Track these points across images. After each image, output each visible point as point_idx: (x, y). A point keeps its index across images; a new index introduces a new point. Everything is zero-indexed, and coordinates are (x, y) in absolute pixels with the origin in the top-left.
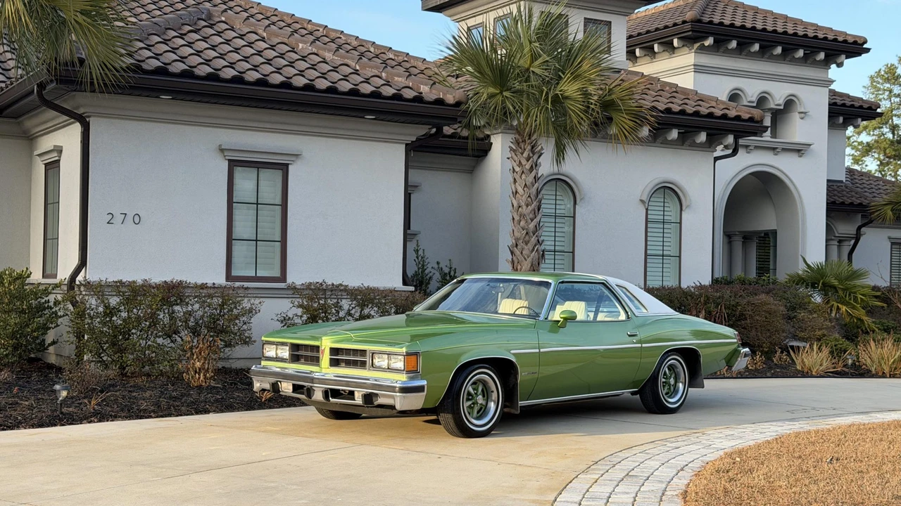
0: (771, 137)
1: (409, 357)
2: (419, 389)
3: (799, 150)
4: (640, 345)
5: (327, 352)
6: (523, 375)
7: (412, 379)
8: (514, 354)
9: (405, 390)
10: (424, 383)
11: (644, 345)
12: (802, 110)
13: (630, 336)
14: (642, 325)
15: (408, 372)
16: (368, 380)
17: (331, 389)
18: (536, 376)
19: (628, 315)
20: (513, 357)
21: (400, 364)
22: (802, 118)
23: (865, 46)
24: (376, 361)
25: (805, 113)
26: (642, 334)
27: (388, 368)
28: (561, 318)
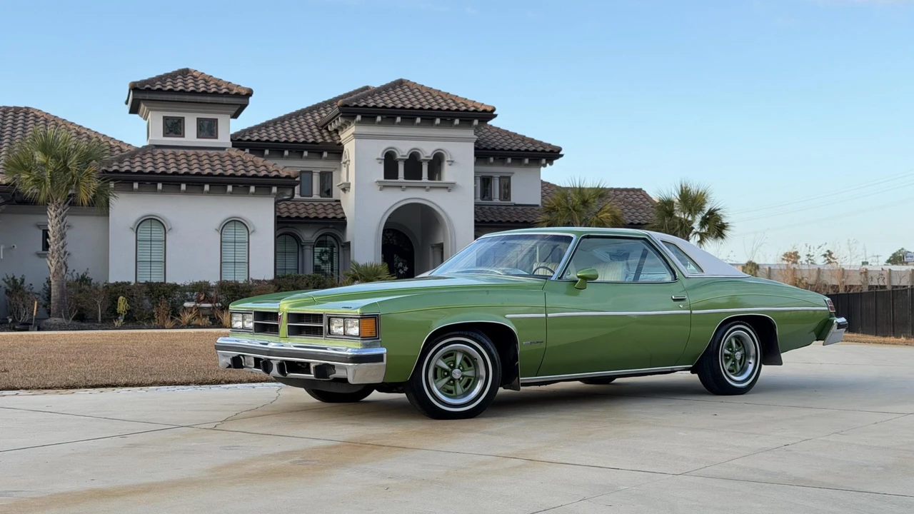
0: (429, 179)
1: (365, 321)
2: (378, 358)
3: (449, 187)
4: (689, 312)
5: (285, 318)
6: (523, 345)
7: (367, 346)
8: (511, 319)
9: (357, 359)
10: (383, 351)
11: (693, 312)
12: (449, 159)
13: (674, 300)
14: (694, 287)
15: (364, 338)
16: (325, 349)
17: (287, 361)
18: (543, 346)
19: (675, 277)
20: (510, 322)
21: (355, 331)
22: (450, 165)
23: (494, 113)
24: (333, 328)
25: (452, 161)
26: (692, 298)
27: (344, 335)
28: (579, 277)
